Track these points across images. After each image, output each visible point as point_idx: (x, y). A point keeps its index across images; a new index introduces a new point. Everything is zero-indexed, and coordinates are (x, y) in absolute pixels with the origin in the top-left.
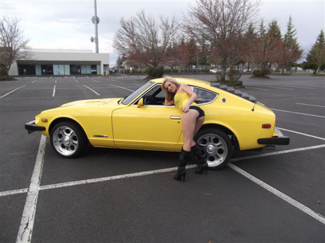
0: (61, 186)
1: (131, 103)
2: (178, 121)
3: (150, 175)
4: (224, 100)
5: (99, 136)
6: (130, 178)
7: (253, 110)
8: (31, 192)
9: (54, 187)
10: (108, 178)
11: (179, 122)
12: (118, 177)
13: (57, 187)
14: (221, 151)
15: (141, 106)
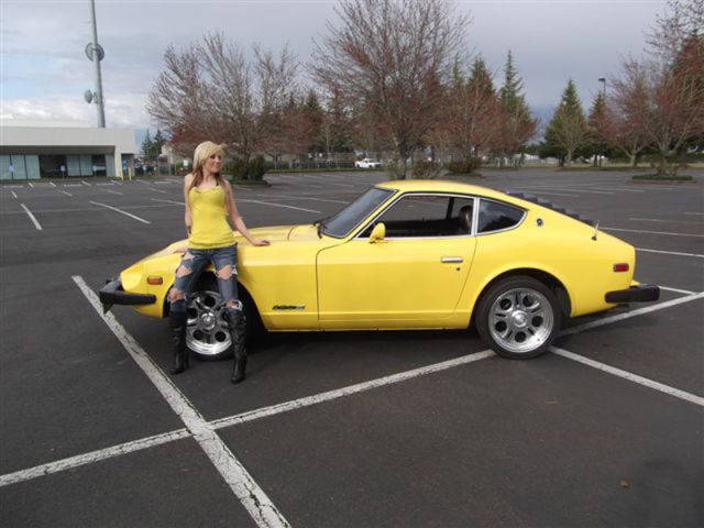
0: (253, 417)
1: (353, 234)
2: (458, 265)
3: (413, 378)
4: (540, 222)
5: (285, 308)
6: (380, 388)
7: (594, 238)
8: (201, 436)
9: (240, 420)
10: (338, 393)
11: (458, 269)
12: (357, 388)
13: (245, 419)
14: (537, 322)
15: (378, 239)
